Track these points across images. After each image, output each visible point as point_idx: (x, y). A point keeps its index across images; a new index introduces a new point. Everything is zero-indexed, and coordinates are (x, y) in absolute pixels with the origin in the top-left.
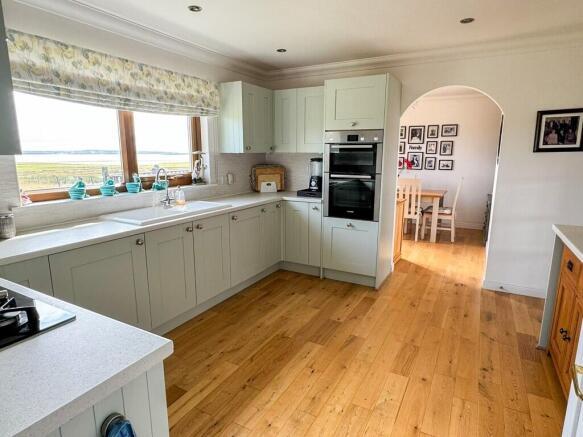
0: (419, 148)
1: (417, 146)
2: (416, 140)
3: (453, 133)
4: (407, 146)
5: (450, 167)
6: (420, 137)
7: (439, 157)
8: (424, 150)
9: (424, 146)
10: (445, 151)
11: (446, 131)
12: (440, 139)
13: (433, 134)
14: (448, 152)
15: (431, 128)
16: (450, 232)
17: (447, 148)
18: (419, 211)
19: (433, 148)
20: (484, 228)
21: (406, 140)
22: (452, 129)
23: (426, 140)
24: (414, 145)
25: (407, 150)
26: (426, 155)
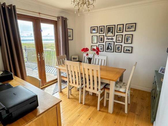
0: (112, 39)
1: (111, 37)
2: (110, 34)
3: (133, 29)
4: (105, 38)
5: (130, 51)
6: (112, 32)
7: (124, 45)
8: (114, 40)
9: (115, 38)
10: (127, 41)
11: (128, 28)
12: (125, 33)
13: (120, 30)
14: (130, 41)
15: (119, 26)
16: (124, 105)
17: (129, 39)
18: (100, 87)
19: (120, 39)
20: (154, 89)
21: (104, 34)
22: (133, 26)
23: (116, 34)
24: (109, 38)
25: (105, 40)
26: (116, 44)
